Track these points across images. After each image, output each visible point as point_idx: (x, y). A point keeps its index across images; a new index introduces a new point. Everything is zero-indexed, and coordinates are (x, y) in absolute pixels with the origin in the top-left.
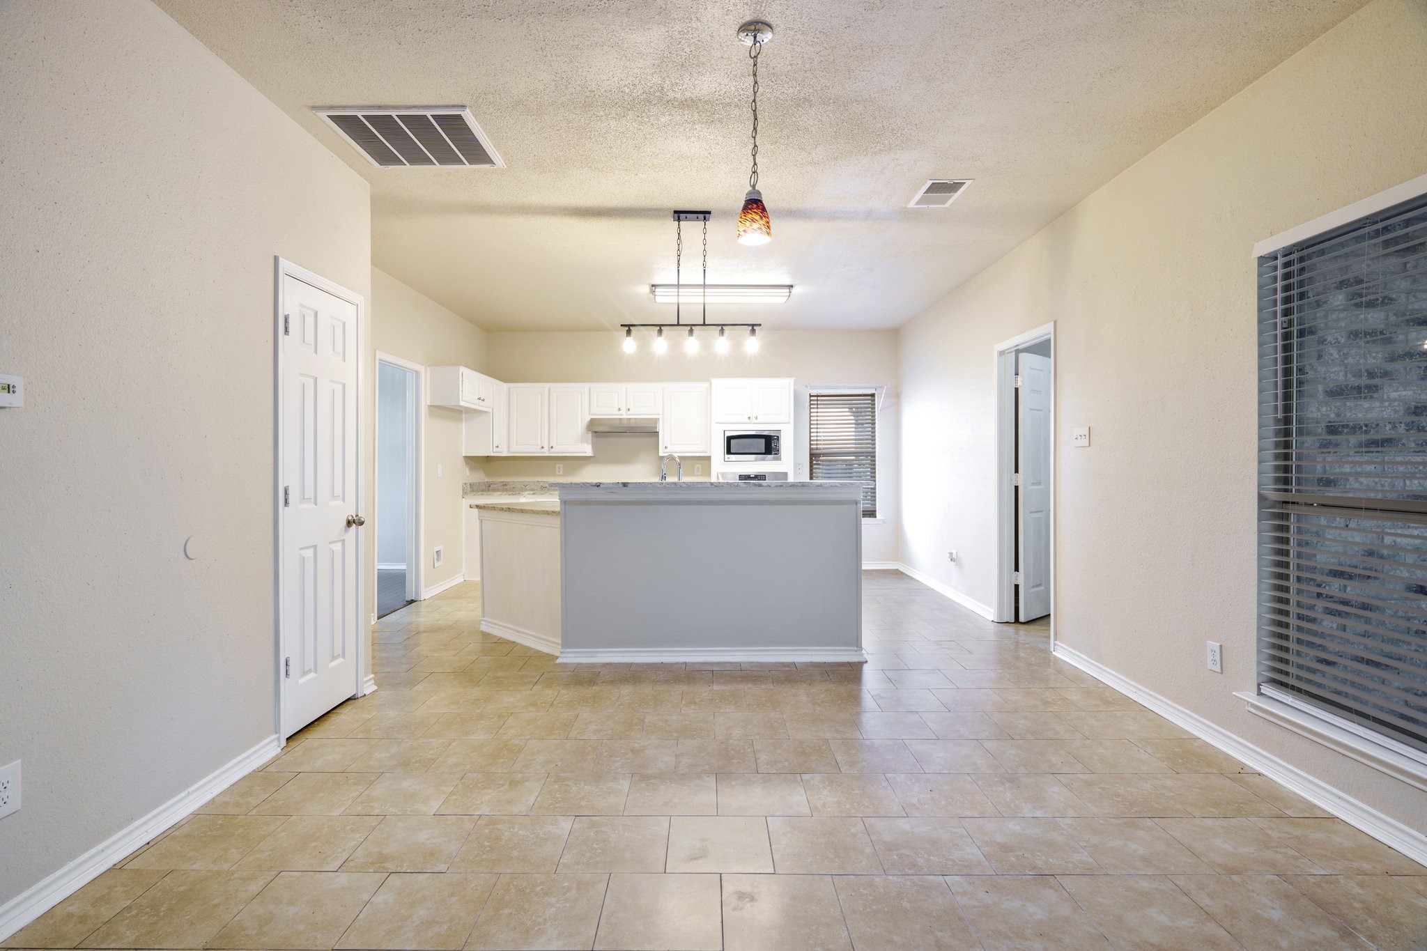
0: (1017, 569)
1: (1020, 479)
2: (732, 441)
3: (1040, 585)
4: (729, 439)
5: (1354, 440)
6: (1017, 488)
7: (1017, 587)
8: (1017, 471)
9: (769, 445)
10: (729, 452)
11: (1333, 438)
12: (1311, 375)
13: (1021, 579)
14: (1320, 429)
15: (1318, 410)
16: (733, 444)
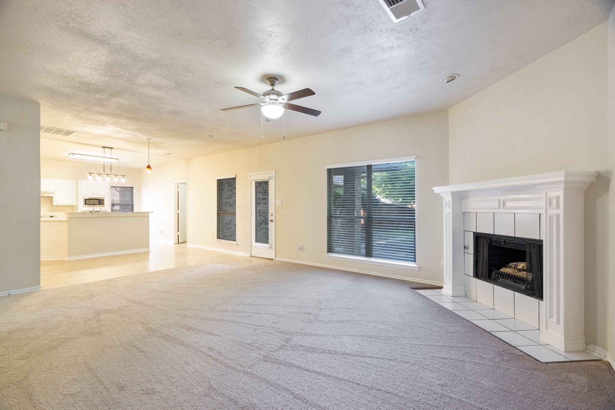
0: (178, 232)
1: (179, 211)
2: (87, 200)
3: (183, 235)
4: (86, 200)
5: (228, 205)
6: (178, 213)
7: (178, 235)
8: (178, 210)
9: (100, 202)
10: (85, 204)
11: (226, 205)
12: (223, 196)
13: (179, 233)
14: (225, 203)
15: (224, 201)
16: (88, 202)
